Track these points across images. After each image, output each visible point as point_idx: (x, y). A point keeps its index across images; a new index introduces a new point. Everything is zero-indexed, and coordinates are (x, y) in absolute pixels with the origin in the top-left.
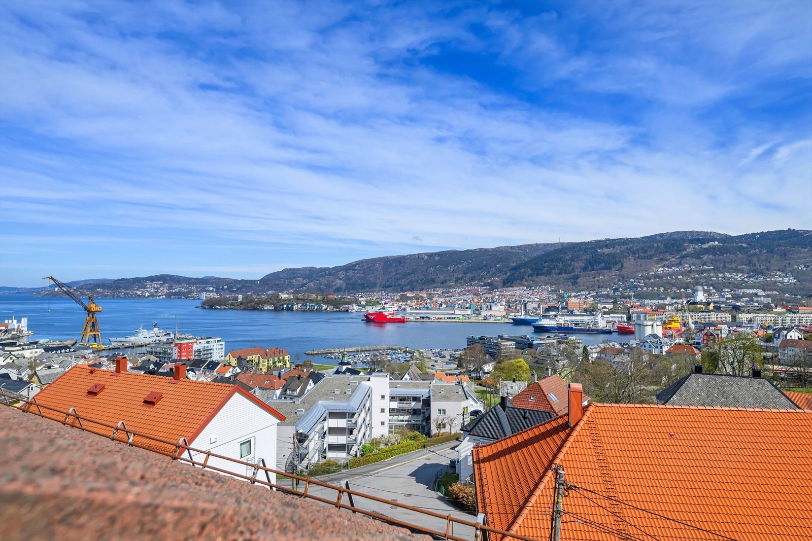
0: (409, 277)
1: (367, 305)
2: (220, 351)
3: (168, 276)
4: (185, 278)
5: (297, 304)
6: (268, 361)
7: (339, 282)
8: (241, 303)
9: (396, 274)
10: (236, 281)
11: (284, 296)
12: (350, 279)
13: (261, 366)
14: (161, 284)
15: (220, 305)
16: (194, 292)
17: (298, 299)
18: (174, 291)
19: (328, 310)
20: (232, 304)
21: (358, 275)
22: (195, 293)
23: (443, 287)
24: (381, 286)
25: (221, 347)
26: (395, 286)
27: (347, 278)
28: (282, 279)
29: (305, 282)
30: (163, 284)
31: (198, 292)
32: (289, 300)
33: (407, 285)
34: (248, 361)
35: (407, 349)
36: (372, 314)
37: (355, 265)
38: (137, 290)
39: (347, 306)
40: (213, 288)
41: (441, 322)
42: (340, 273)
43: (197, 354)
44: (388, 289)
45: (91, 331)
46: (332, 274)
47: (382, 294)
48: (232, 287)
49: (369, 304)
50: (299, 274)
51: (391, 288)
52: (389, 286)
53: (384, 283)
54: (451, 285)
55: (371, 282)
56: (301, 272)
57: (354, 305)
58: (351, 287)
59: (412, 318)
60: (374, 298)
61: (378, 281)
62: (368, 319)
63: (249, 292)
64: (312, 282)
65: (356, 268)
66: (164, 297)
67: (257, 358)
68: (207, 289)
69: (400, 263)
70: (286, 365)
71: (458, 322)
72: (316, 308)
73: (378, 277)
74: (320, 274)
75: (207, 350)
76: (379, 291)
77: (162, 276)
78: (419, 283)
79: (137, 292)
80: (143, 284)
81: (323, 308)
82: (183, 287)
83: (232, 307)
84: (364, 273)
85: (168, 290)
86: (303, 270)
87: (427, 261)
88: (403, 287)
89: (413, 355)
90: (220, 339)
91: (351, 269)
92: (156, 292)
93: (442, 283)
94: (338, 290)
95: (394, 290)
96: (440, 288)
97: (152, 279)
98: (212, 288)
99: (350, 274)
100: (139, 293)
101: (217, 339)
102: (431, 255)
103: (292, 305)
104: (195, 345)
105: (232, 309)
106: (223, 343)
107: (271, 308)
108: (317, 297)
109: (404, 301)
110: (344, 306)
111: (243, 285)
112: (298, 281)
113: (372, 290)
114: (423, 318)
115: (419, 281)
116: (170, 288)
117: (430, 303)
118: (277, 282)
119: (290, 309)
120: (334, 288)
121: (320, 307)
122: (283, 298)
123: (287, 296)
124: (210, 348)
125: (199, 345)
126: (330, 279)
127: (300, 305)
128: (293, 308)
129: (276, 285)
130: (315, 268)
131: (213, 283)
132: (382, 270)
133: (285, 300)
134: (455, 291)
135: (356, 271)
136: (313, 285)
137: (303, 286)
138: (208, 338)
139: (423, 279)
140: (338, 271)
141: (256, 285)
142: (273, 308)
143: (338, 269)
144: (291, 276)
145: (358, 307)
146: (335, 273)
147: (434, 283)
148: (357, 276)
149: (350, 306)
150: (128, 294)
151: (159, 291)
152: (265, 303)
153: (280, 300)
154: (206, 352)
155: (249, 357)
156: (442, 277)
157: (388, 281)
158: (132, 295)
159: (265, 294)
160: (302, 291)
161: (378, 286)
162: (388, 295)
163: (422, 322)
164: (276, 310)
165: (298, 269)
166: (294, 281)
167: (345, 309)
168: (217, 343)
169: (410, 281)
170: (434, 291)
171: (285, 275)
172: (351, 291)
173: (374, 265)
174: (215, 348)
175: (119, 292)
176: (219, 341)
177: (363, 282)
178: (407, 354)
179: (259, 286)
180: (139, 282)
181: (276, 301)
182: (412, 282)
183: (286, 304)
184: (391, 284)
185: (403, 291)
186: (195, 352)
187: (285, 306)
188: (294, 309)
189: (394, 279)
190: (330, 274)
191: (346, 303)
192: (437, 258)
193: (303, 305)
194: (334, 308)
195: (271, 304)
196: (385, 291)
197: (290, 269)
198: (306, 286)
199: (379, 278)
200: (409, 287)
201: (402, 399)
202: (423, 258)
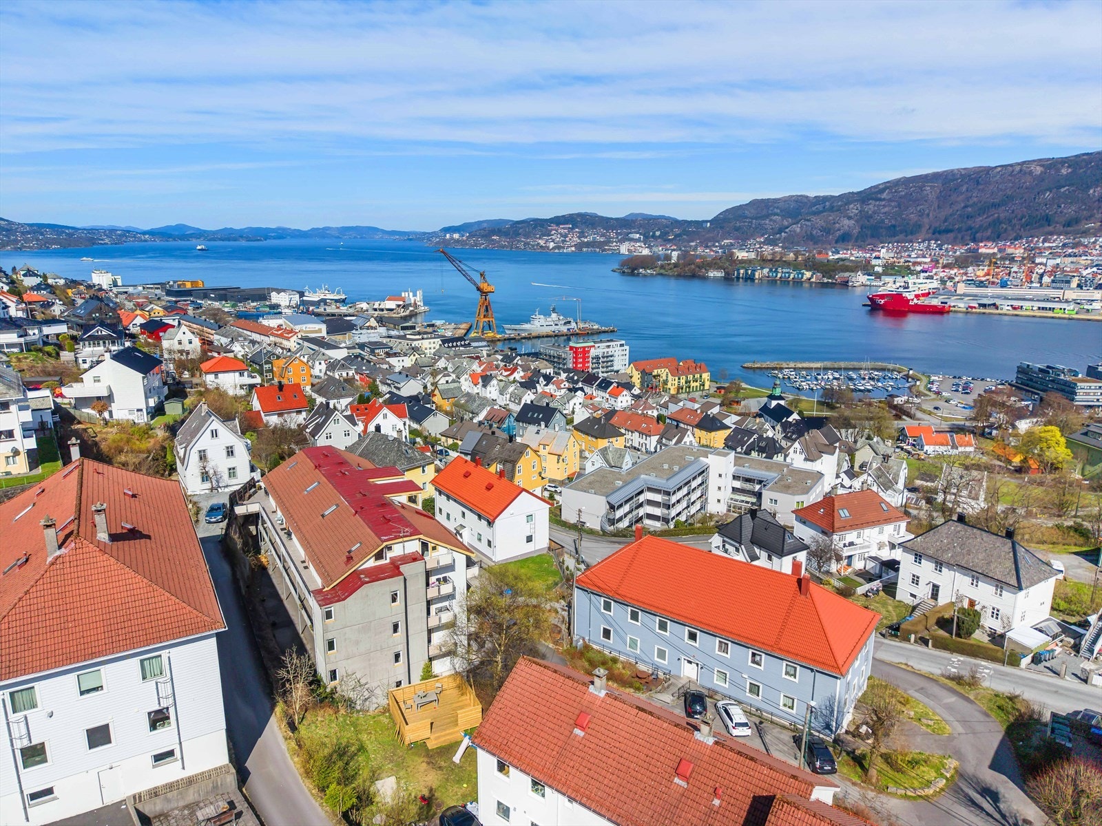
0: (993, 211)
1: (885, 273)
2: (622, 358)
3: (579, 215)
4: (602, 218)
5: (762, 268)
6: (679, 379)
7: (846, 223)
8: (676, 265)
9: (966, 207)
10: (676, 223)
11: (741, 255)
12: (869, 217)
13: (669, 386)
14: (569, 228)
15: (645, 268)
16: (612, 242)
17: (764, 260)
18: (586, 240)
19: (813, 280)
20: (662, 267)
21: (886, 209)
22: (615, 244)
23: (1066, 234)
24: (931, 231)
25: (624, 352)
26: (959, 230)
27: (864, 217)
28: (746, 217)
29: (786, 223)
30: (572, 229)
31: (619, 241)
32: (750, 261)
33: (986, 229)
34: (654, 376)
35: (911, 372)
36: (882, 297)
37: (882, 191)
38: (540, 238)
39: (847, 274)
40: (641, 234)
41: (1022, 316)
42: (852, 206)
43: (595, 361)
44: (944, 237)
45: (485, 316)
46: (835, 209)
47: (929, 245)
48: (667, 233)
49: (890, 271)
50: (777, 208)
51: (951, 235)
52: (947, 231)
53: (937, 225)
54: (1089, 229)
55: (911, 223)
56: (781, 205)
57: (859, 273)
58: (869, 233)
59: (962, 305)
60: (902, 260)
61: (926, 220)
62: (874, 306)
63: (693, 242)
64: (797, 223)
65: (884, 196)
66: (573, 249)
67: (665, 373)
68: (631, 236)
69: (978, 183)
70: (704, 385)
71: (1060, 318)
72: (792, 276)
73: (927, 211)
74: (814, 209)
75: (607, 357)
76: (923, 241)
77: (571, 215)
78: (1015, 225)
79: (540, 241)
80: (546, 228)
81: (805, 278)
82: (598, 234)
83: (662, 271)
84: (899, 206)
85: (579, 237)
86: (785, 201)
87: (1041, 178)
88: (977, 232)
89: (915, 385)
90: (623, 342)
91: (872, 199)
92: (564, 241)
93: (1068, 224)
94: (845, 239)
95: (955, 238)
96: (1059, 234)
97: (558, 221)
98: (638, 235)
99: (871, 207)
100: (542, 242)
101: (619, 343)
102: (1052, 165)
103: (753, 271)
104: (592, 350)
105: (661, 274)
106: (627, 348)
107: (719, 274)
108: (797, 258)
109: (962, 268)
110: (842, 274)
111: (684, 230)
112: (775, 221)
113: (910, 237)
114: (984, 306)
115: (1014, 222)
116: (582, 235)
117: (1016, 272)
118: (738, 224)
119: (750, 279)
120: (838, 233)
121: (800, 276)
122: (740, 258)
123: (746, 254)
124: (610, 354)
125: (598, 350)
126: (831, 218)
127: (766, 271)
128: (754, 275)
129: (737, 229)
130: (807, 197)
131: (641, 226)
132: (937, 198)
133: (742, 261)
134: (1094, 243)
135: (883, 203)
136: (798, 230)
137: (780, 231)
138: (608, 341)
139: (1023, 216)
140: (848, 203)
141: (704, 228)
142: (723, 275)
143: (848, 198)
144: (765, 212)
145: (867, 277)
146: (841, 206)
147: (1049, 225)
148: (883, 211)
149: (852, 274)
150: (529, 244)
151: (567, 239)
152: (710, 267)
153: (735, 260)
154: (605, 359)
155: (656, 371)
156: (1070, 211)
157: (945, 221)
158: (533, 246)
159: (717, 244)
160: (779, 239)
161: (924, 230)
162: (941, 249)
163: (980, 313)
164: (728, 279)
165: (776, 201)
166: (767, 222)
167: (843, 280)
168: (619, 348)
169: (994, 221)
170: (1044, 241)
171: (753, 211)
172: (869, 240)
173: (922, 189)
174: (616, 354)
175: (518, 241)
176: (622, 345)
177: (893, 222)
178: (910, 380)
179: (710, 230)
180: (540, 226)
181: (727, 264)
182: (998, 221)
183: (743, 268)
184: (951, 227)
185: (974, 240)
186: (593, 358)
187: (742, 271)
188: (757, 276)
189: (960, 216)
190: (832, 209)
191: (847, 269)
192: (1064, 171)
193: (771, 270)
194: (823, 277)
195: (719, 268)
196: (937, 240)
197: (762, 201)
198: (787, 230)
199: (928, 215)
200: (989, 234)
201: (748, 480)
202: (1031, 173)
